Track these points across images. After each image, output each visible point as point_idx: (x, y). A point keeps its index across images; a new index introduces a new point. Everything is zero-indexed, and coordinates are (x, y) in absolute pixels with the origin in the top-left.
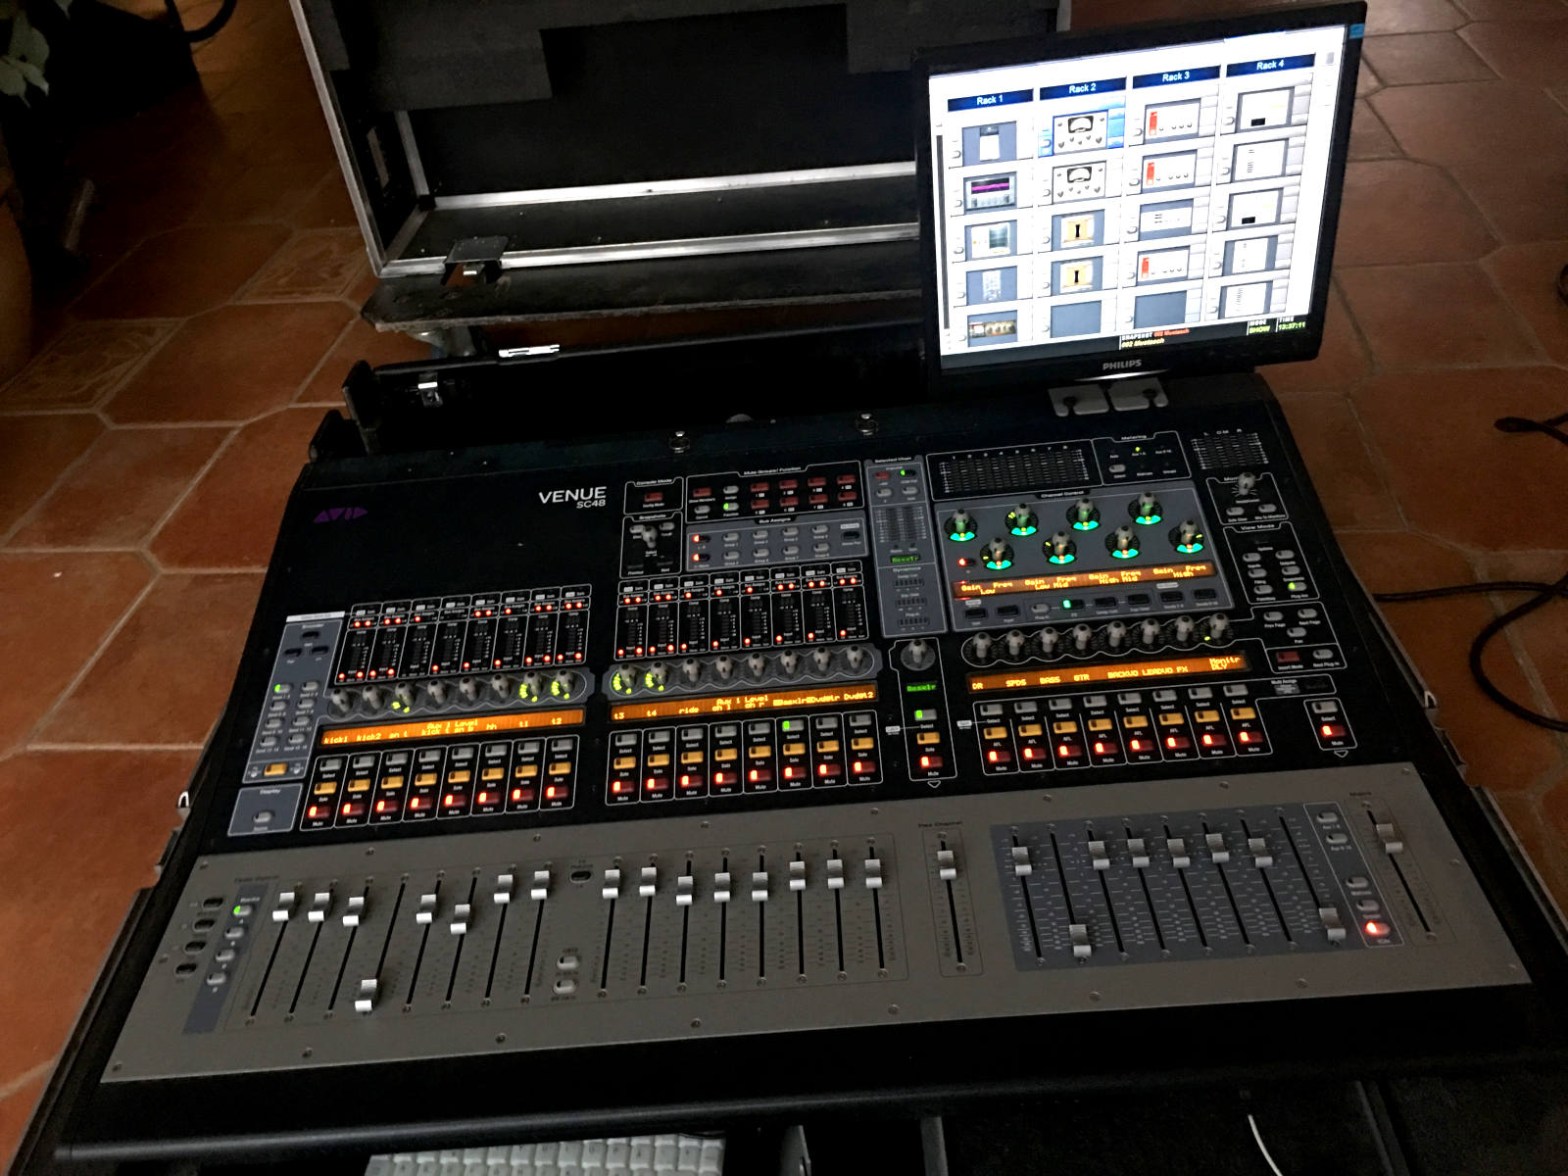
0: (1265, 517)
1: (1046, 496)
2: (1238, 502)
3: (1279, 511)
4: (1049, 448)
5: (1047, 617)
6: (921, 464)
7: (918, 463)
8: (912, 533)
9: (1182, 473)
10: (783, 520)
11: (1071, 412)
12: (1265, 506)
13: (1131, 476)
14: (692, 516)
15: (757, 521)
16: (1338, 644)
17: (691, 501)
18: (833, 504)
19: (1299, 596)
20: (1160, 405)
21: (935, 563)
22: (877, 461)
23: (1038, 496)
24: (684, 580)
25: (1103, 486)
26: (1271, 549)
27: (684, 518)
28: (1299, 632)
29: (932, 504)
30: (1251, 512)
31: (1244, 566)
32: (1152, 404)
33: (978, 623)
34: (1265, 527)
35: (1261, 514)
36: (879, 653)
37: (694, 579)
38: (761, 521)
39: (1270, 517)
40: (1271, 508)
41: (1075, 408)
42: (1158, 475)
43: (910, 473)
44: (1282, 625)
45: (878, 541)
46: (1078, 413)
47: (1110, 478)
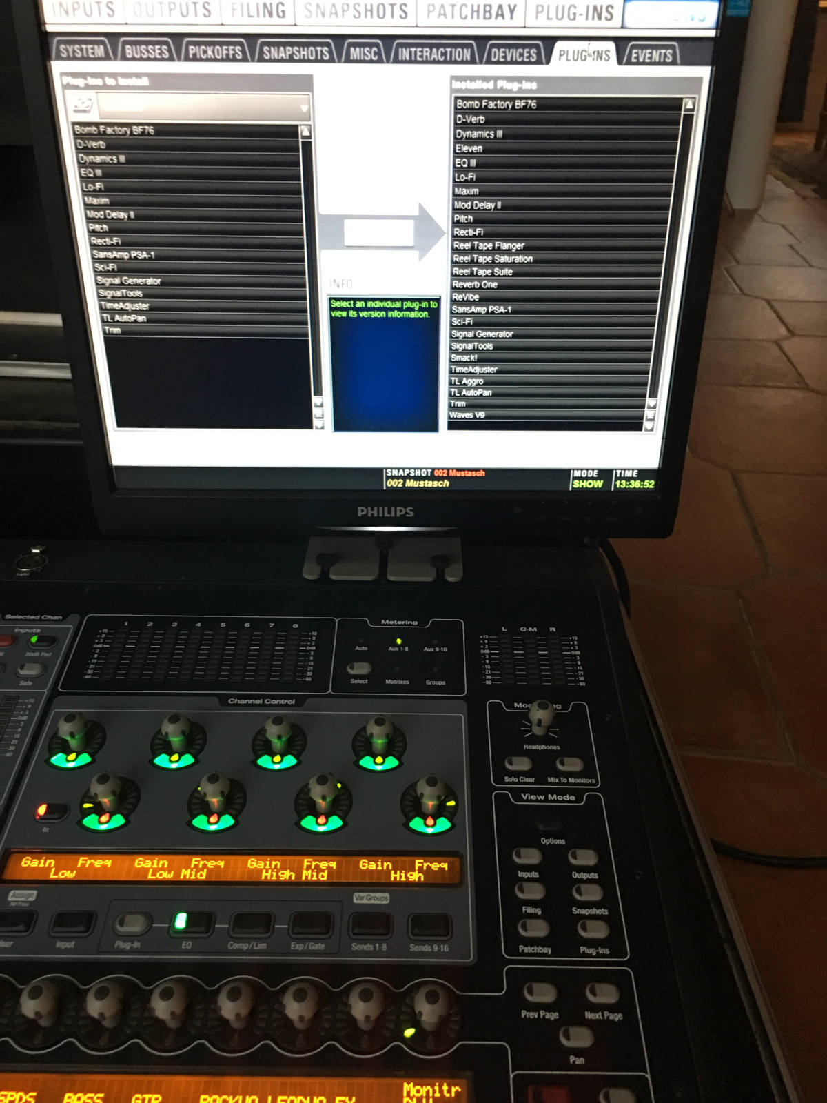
0: (563, 780)
1: (236, 701)
2: (526, 747)
3: (587, 772)
4: (272, 625)
6: (72, 629)
7: (68, 626)
9: (454, 687)
11: (324, 574)
12: (566, 760)
13: (375, 684)
16: (648, 1076)
19: (593, 951)
20: (450, 579)
22: (8, 617)
23: (223, 701)
25: (330, 696)
26: (563, 842)
28: (581, 1038)
29: (54, 694)
30: (543, 767)
31: (511, 870)
32: (440, 575)
33: (9, 945)
34: (561, 798)
35: (558, 774)
39: (572, 780)
40: (574, 765)
41: (332, 569)
42: (417, 687)
43: (46, 641)
44: (553, 1016)
46: (333, 577)
47: (342, 683)
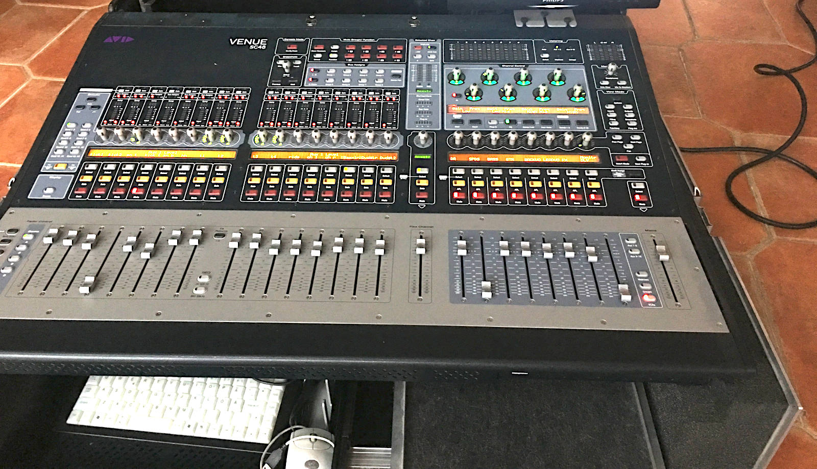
0: (620, 87)
1: (505, 66)
2: (607, 78)
3: (628, 85)
4: (510, 42)
5: (496, 127)
6: (440, 44)
7: (438, 43)
8: (429, 78)
9: (579, 61)
10: (361, 65)
11: (525, 25)
12: (621, 81)
13: (551, 61)
14: (312, 59)
15: (347, 65)
16: (649, 154)
17: (312, 51)
18: (389, 60)
19: (632, 129)
20: (572, 26)
21: (440, 94)
22: (416, 40)
23: (501, 66)
24: (302, 91)
25: (536, 64)
26: (621, 103)
27: (307, 59)
28: (630, 146)
29: (443, 64)
30: (613, 84)
31: (606, 111)
32: (568, 25)
33: (458, 127)
34: (619, 92)
35: (618, 86)
36: (402, 137)
37: (308, 91)
38: (349, 65)
39: (623, 87)
40: (624, 83)
41: (527, 23)
42: (566, 61)
43: (433, 48)
44: (621, 142)
45: (411, 80)
46: (528, 26)
47: (540, 60)
